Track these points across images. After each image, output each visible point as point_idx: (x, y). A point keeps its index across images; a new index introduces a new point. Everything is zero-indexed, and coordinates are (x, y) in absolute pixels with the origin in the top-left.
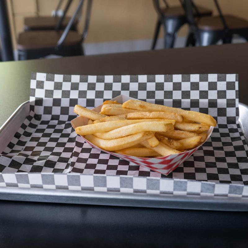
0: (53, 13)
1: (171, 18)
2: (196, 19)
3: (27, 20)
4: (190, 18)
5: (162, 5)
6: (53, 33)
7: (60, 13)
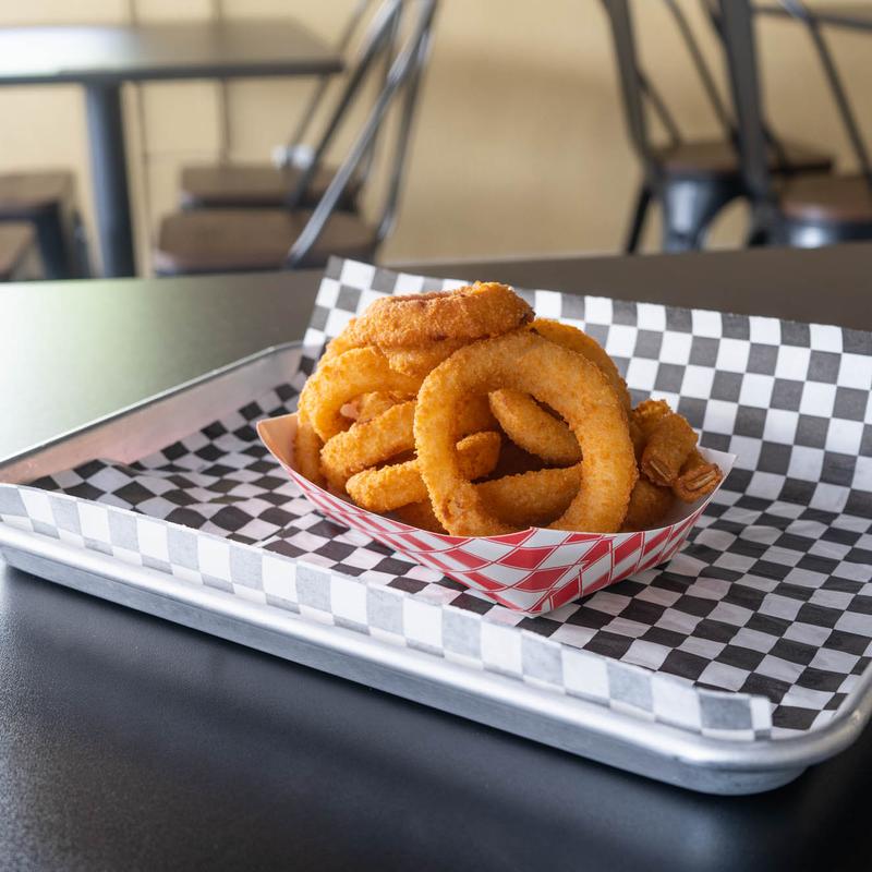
0: (277, 156)
1: (685, 177)
2: (777, 184)
3: (189, 177)
4: (756, 179)
5: (658, 135)
6: (277, 220)
7: (303, 156)
